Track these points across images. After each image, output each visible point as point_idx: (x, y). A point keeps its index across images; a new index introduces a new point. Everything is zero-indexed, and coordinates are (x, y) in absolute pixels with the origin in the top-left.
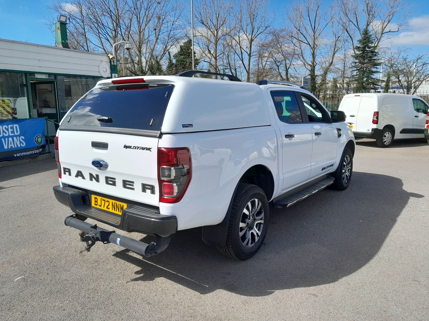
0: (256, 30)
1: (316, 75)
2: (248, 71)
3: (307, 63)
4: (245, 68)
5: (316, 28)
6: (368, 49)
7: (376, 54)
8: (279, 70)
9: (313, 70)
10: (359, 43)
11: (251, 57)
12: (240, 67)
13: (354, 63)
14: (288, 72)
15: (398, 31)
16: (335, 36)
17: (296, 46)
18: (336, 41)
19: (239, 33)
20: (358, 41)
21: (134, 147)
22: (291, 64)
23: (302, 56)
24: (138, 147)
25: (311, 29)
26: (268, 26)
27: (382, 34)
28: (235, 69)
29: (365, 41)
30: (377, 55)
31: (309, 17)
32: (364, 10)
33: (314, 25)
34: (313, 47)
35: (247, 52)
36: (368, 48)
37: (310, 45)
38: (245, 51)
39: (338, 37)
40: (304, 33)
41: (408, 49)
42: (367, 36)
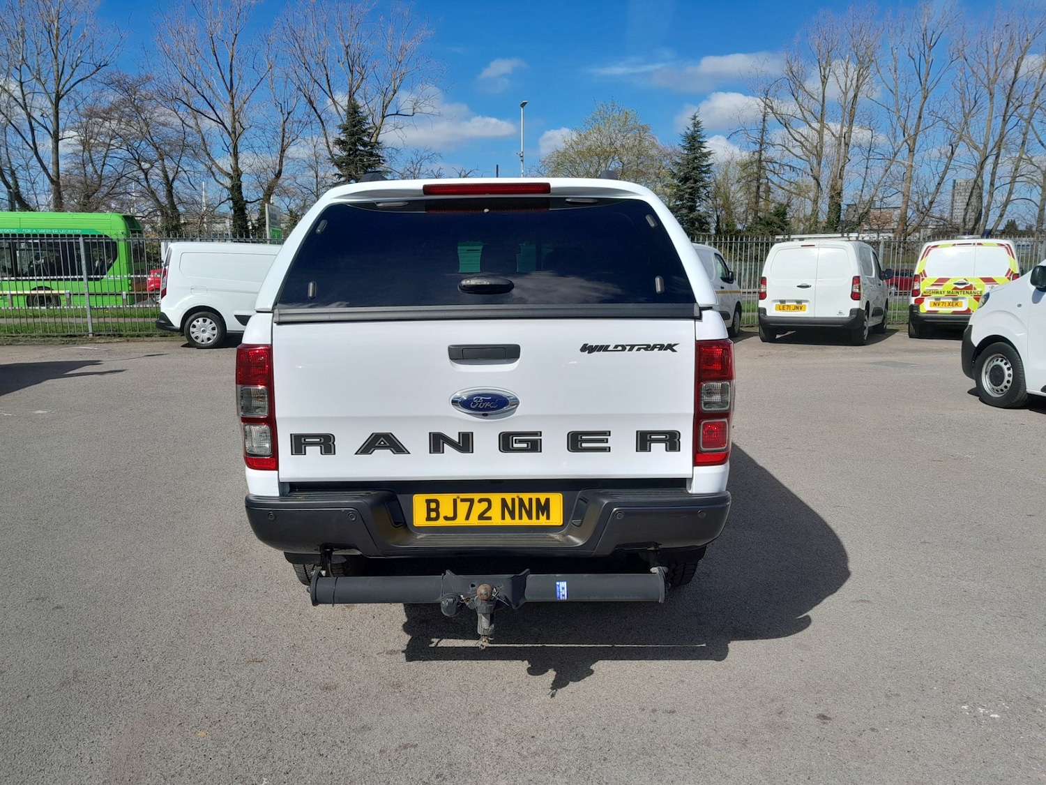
0: (68, 70)
1: (245, 199)
2: (55, 179)
3: (220, 169)
4: (45, 169)
5: (235, 86)
6: (362, 148)
7: (379, 160)
8: (148, 182)
9: (236, 189)
10: (342, 132)
11: (60, 142)
12: (27, 168)
13: (337, 176)
14: (172, 188)
15: (414, 113)
16: (281, 111)
17: (188, 126)
18: (284, 122)
19: (20, 71)
20: (340, 127)
21: (616, 347)
22: (180, 169)
23: (206, 150)
24: (632, 347)
25: (224, 87)
26: (102, 64)
27: (384, 117)
28: (13, 174)
29: (356, 128)
30: (381, 161)
31: (216, 55)
32: (340, 59)
33: (230, 77)
34: (233, 132)
35: (46, 128)
36: (361, 145)
37: (223, 124)
38: (40, 124)
39: (289, 114)
40: (208, 93)
41: (435, 155)
42: (357, 118)
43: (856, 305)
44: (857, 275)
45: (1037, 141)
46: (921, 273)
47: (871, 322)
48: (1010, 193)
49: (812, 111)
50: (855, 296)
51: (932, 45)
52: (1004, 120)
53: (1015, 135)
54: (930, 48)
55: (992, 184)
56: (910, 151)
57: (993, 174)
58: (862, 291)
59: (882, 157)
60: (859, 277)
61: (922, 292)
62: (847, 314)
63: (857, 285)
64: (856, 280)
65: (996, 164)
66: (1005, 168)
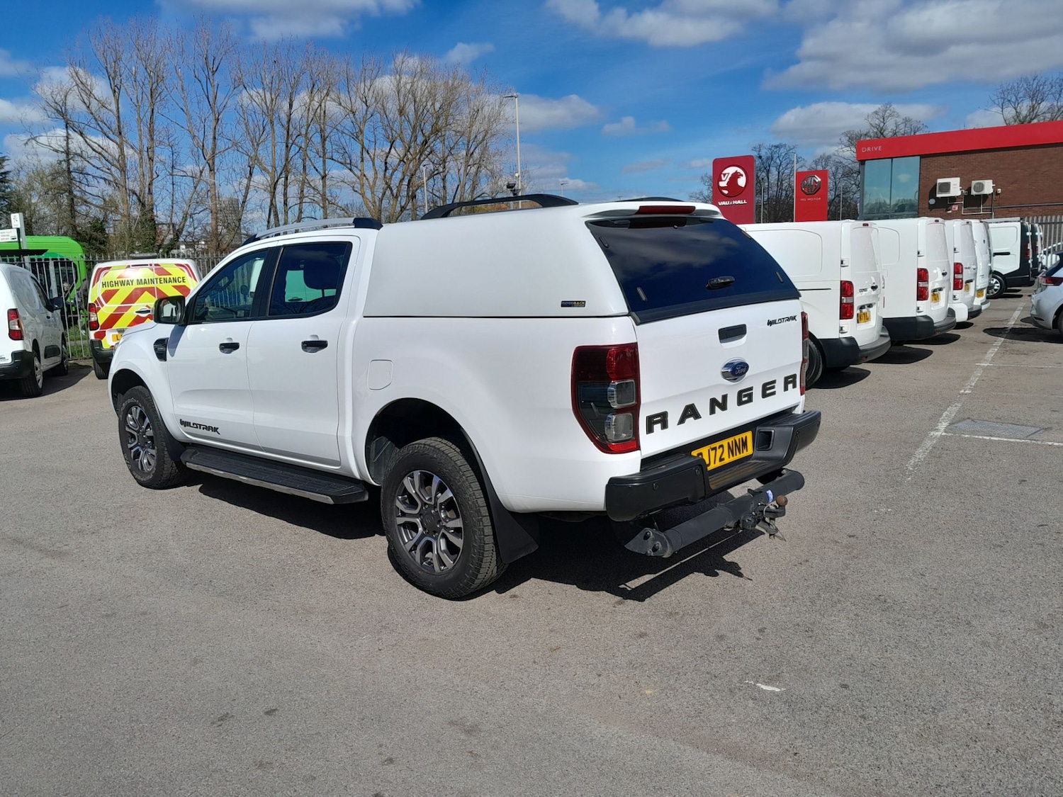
24: (783, 319)
43: (18, 346)
44: (13, 307)
45: (312, 167)
46: (96, 302)
47: (44, 364)
48: (301, 212)
49: (105, 121)
50: (15, 335)
51: (214, 69)
52: (287, 146)
53: (298, 162)
54: (214, 73)
55: (285, 204)
56: (211, 170)
57: (285, 194)
58: (23, 327)
59: (185, 174)
60: (15, 310)
61: (100, 323)
62: (9, 360)
63: (16, 320)
64: (13, 314)
65: (286, 186)
66: (293, 190)
